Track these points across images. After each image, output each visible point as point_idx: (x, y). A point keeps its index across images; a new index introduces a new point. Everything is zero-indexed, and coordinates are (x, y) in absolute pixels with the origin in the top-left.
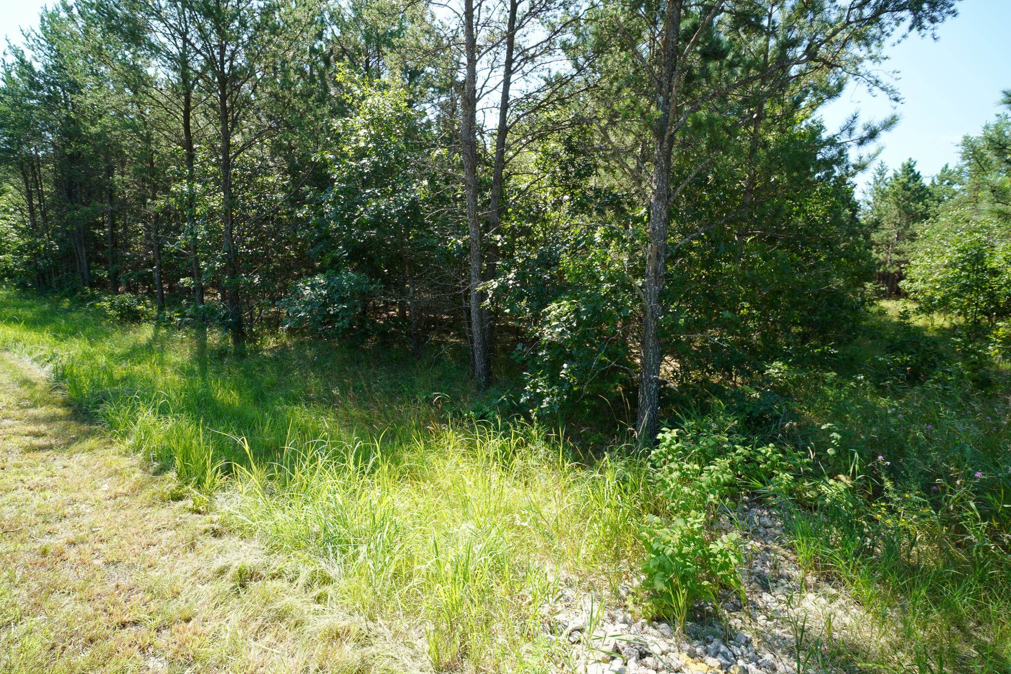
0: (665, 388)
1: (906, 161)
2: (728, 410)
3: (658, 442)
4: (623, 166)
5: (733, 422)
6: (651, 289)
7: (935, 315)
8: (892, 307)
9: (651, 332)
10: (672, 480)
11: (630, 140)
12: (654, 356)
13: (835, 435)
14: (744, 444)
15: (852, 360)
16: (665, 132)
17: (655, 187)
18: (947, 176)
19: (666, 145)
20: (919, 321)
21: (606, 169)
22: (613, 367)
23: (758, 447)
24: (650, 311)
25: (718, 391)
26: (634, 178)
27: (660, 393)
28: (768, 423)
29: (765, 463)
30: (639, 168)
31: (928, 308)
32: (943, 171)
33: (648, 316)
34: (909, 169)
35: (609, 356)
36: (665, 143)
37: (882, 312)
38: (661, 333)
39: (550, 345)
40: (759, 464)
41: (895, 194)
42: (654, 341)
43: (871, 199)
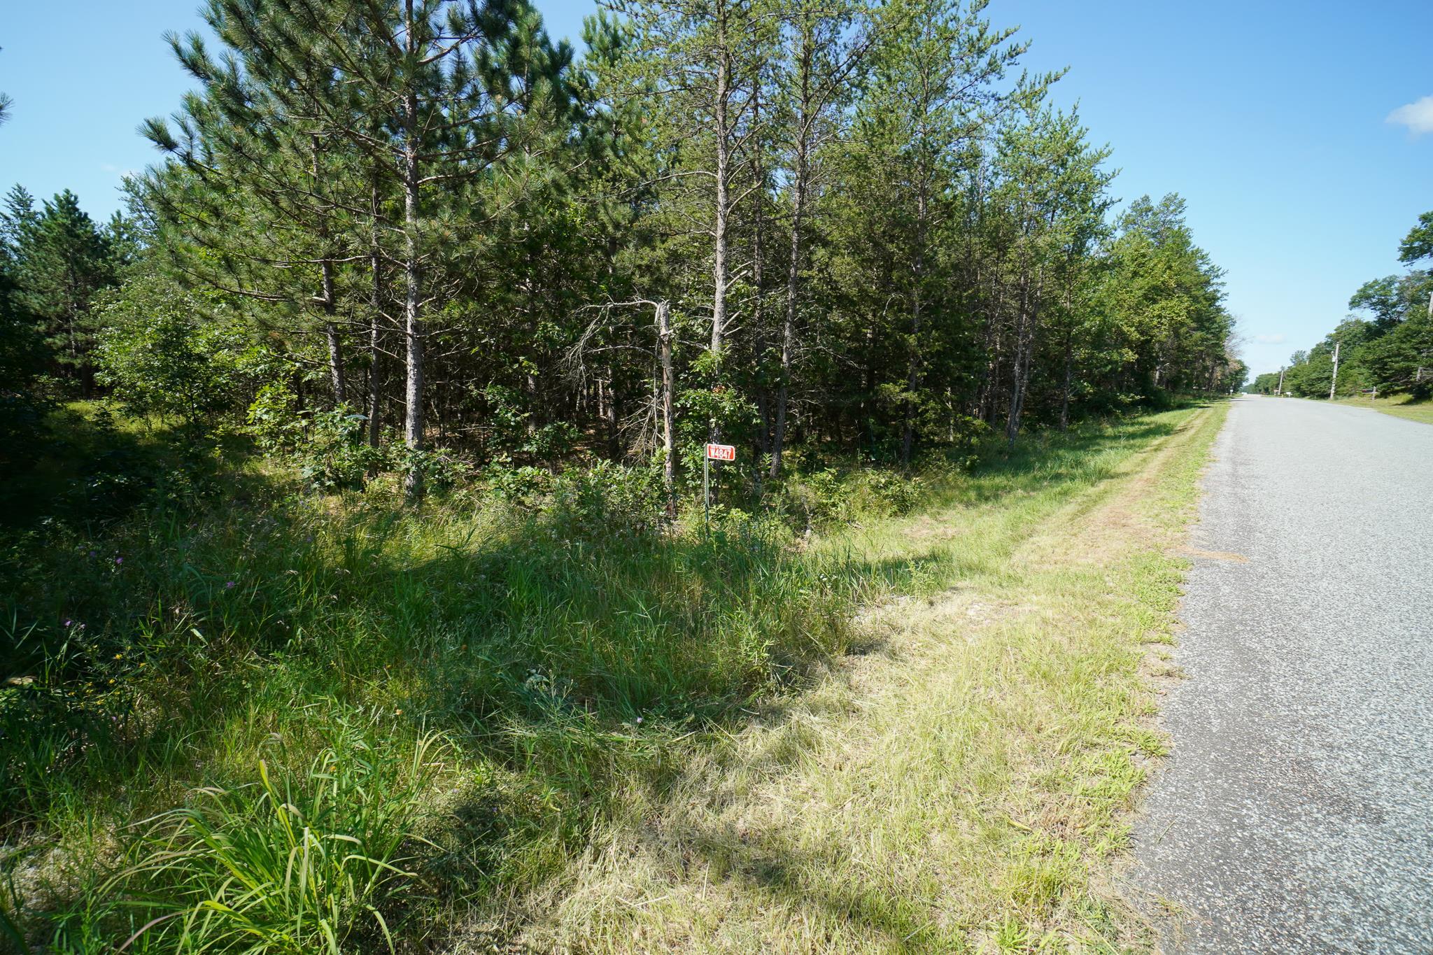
1: (64, 193)
7: (150, 416)
20: (132, 426)
31: (141, 406)
32: (116, 221)
34: (69, 204)
37: (77, 418)
41: (58, 241)
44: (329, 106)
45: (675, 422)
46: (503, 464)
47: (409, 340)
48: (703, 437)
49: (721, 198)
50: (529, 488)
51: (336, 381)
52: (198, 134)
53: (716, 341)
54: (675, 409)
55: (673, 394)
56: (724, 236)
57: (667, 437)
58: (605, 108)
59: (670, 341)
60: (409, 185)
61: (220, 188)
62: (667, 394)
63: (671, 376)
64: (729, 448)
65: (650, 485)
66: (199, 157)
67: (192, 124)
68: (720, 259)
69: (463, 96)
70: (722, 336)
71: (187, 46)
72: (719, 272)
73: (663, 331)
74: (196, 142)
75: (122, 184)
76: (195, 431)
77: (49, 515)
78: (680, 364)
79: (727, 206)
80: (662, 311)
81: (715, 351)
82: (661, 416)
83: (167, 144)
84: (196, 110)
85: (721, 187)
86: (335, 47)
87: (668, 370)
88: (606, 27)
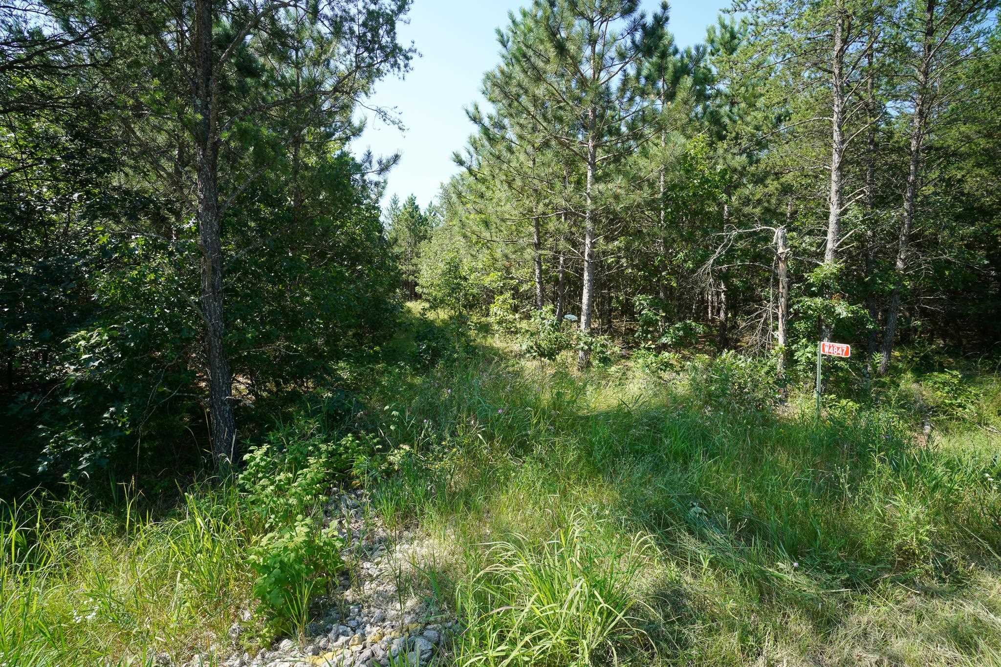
0: (239, 407)
1: (410, 196)
2: (308, 415)
3: (246, 463)
4: (157, 166)
5: (314, 425)
6: (209, 306)
7: (439, 310)
8: (415, 307)
9: (216, 352)
10: (267, 496)
11: (162, 139)
12: (223, 377)
13: (394, 413)
14: (326, 441)
15: (394, 351)
16: (207, 139)
17: (202, 196)
18: (432, 209)
19: (209, 152)
20: (431, 315)
21: (135, 168)
22: (175, 396)
23: (339, 440)
24: (212, 329)
25: (294, 397)
26: (174, 183)
27: (236, 413)
28: (342, 418)
29: (347, 452)
30: (178, 172)
31: (435, 304)
32: (430, 206)
33: (210, 334)
34: (412, 201)
35: (171, 385)
36: (208, 151)
37: (409, 311)
38: (227, 350)
39: (79, 387)
40: (340, 455)
41: (406, 220)
42: (221, 360)
43: (390, 222)
44: (545, 124)
45: (789, 324)
46: (649, 349)
47: (586, 264)
48: (814, 336)
49: (836, 137)
50: (666, 367)
51: (538, 291)
52: (475, 155)
53: (829, 256)
54: (788, 313)
55: (788, 300)
56: (840, 168)
57: (780, 335)
58: (722, 86)
59: (786, 258)
60: (590, 164)
61: (483, 181)
62: (782, 300)
63: (786, 286)
64: (844, 346)
65: (767, 373)
66: (475, 167)
67: (472, 150)
68: (834, 187)
69: (625, 100)
70: (835, 251)
71: (472, 110)
72: (834, 198)
73: (780, 250)
74: (474, 159)
75: (439, 186)
76: (461, 320)
77: (404, 361)
78: (796, 276)
79: (843, 142)
80: (780, 234)
81: (829, 266)
82: (776, 318)
83: (461, 163)
84: (474, 143)
85: (835, 128)
86: (550, 88)
87: (783, 280)
88: (724, 26)
